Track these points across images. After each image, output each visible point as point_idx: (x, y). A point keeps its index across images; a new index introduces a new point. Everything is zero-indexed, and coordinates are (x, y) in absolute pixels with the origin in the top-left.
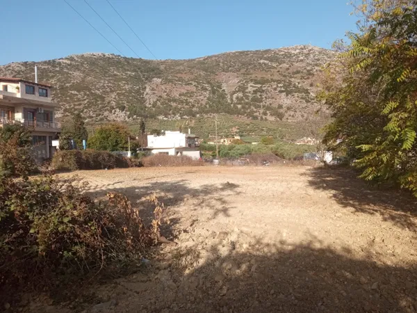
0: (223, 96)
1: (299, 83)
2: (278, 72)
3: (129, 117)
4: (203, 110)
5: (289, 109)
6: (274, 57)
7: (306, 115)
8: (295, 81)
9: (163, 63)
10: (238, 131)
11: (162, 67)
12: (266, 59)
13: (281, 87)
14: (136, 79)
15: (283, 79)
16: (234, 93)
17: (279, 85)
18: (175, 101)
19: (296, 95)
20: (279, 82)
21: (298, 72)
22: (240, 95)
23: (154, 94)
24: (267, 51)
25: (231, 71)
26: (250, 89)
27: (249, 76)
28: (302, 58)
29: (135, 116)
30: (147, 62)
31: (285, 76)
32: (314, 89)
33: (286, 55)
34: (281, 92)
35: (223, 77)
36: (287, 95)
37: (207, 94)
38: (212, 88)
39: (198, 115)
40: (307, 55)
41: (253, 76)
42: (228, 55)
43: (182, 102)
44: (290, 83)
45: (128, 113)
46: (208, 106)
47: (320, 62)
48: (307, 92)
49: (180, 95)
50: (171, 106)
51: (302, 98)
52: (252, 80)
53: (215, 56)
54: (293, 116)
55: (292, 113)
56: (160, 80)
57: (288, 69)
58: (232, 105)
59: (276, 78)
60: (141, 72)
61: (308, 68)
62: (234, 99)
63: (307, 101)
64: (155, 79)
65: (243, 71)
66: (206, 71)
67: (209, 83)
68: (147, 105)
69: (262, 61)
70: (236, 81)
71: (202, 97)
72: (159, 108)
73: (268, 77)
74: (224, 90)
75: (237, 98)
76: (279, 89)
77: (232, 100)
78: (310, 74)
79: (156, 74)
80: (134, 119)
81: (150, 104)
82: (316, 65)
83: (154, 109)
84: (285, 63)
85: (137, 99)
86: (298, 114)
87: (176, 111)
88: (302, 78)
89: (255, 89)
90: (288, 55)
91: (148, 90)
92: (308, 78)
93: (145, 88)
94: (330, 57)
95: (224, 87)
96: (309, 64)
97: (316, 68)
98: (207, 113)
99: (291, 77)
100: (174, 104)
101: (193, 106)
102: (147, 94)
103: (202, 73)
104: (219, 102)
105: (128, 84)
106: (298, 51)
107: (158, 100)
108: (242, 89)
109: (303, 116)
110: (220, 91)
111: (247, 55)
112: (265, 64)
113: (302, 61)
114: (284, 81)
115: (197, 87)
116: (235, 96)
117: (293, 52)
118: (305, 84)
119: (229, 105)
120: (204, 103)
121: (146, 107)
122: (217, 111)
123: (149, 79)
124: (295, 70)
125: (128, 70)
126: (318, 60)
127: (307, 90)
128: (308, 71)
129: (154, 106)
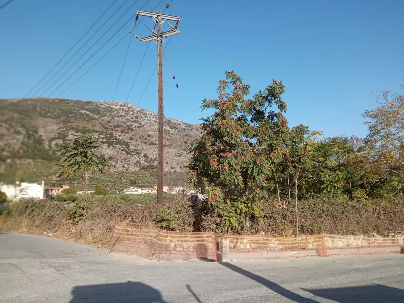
0: (39, 141)
1: (120, 136)
2: (100, 123)
4: (15, 155)
5: (111, 158)
6: (96, 110)
7: (126, 166)
8: (117, 134)
10: (59, 179)
12: (87, 110)
13: (102, 138)
15: (105, 130)
16: (53, 139)
17: (101, 136)
19: (117, 146)
20: (101, 133)
21: (119, 126)
22: (60, 142)
24: (88, 103)
25: (50, 117)
26: (70, 137)
27: (69, 124)
28: (122, 114)
31: (106, 128)
32: (133, 142)
33: (107, 109)
34: (103, 142)
35: (40, 122)
36: (109, 146)
37: (21, 138)
38: (28, 132)
39: (9, 161)
40: (127, 112)
41: (74, 125)
42: (46, 100)
44: (111, 135)
46: (21, 151)
47: (138, 119)
48: (127, 144)
51: (122, 150)
52: (73, 129)
53: (31, 100)
54: (115, 166)
55: (113, 163)
57: (109, 122)
58: (51, 152)
59: (98, 128)
61: (128, 124)
62: (53, 146)
63: (128, 153)
65: (63, 118)
66: (21, 113)
67: (23, 126)
69: (83, 112)
70: (55, 127)
71: (15, 141)
73: (90, 127)
74: (41, 136)
75: (56, 145)
76: (101, 140)
77: (50, 146)
78: (130, 129)
82: (135, 121)
84: (106, 116)
86: (120, 164)
88: (123, 131)
89: (76, 137)
90: (109, 110)
92: (128, 132)
94: (147, 117)
95: (41, 132)
96: (128, 120)
97: (135, 124)
98: (20, 158)
99: (112, 130)
103: (15, 115)
104: (35, 148)
106: (118, 107)
108: (62, 136)
109: (124, 167)
110: (37, 136)
111: (69, 103)
112: (86, 115)
113: (122, 116)
114: (106, 133)
115: (8, 130)
116: (54, 143)
117: (114, 107)
118: (126, 138)
119: (47, 151)
120: (17, 148)
122: (33, 158)
124: (116, 124)
126: (137, 117)
127: (127, 143)
128: (128, 126)
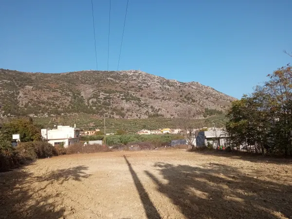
0: (82, 100)
1: (134, 94)
2: (120, 86)
3: (3, 115)
4: (66, 110)
5: (128, 110)
6: (117, 76)
7: (139, 115)
8: (131, 92)
9: (34, 75)
10: (94, 125)
11: (33, 78)
12: (111, 77)
13: (122, 96)
14: (12, 86)
15: (124, 91)
16: (90, 99)
17: (121, 95)
18: (43, 103)
19: (132, 101)
20: (121, 92)
21: (133, 87)
22: (95, 100)
23: (26, 97)
24: (112, 72)
25: (87, 83)
26: (101, 96)
27: (100, 88)
28: (134, 78)
29: (9, 114)
30: (21, 73)
31: (124, 89)
32: (143, 98)
33: (125, 76)
34: (122, 99)
35: (81, 87)
36: (127, 101)
37: (70, 99)
38: (74, 94)
39: (63, 114)
40: (138, 77)
41: (104, 88)
42: (85, 73)
43: (50, 104)
44: (128, 93)
45: (3, 112)
46: (70, 107)
47: (146, 81)
48: (139, 100)
49: (48, 99)
50: (41, 107)
51: (136, 104)
52: (102, 91)
53: (76, 73)
54: (131, 116)
55: (130, 113)
56: (32, 87)
57: (126, 85)
58: (89, 107)
59: (119, 89)
60: (16, 81)
61: (139, 85)
62: (90, 103)
63: (140, 106)
64: (27, 86)
65: (96, 84)
66: (69, 82)
67: (71, 91)
68: (20, 106)
69: (109, 78)
70: (91, 90)
71: (66, 101)
72: (30, 108)
73: (113, 89)
74: (82, 97)
75: (92, 102)
76: (121, 97)
77: (89, 103)
78: (140, 89)
79: (28, 83)
80: (8, 117)
81: (22, 105)
82: (144, 83)
83: (26, 109)
84: (124, 80)
85: (11, 101)
86: (134, 114)
87: (45, 110)
88: (136, 91)
89: (105, 96)
90: (126, 76)
91: (21, 94)
92: (139, 91)
93: (19, 92)
94: (152, 79)
95: (83, 94)
96: (139, 82)
97: (144, 85)
98: (69, 112)
99: (129, 90)
100: (43, 106)
101: (59, 107)
102: (20, 97)
103: (66, 84)
104: (79, 105)
105: (4, 89)
106: (132, 74)
107: (29, 102)
108: (96, 96)
109: (137, 116)
110: (80, 97)
111: (98, 73)
112: (111, 80)
113: (135, 80)
114: (124, 92)
115: (62, 93)
116: (91, 101)
117: (129, 74)
118: (138, 95)
119: (87, 107)
120: (67, 105)
121: (18, 107)
122: (78, 112)
123: (22, 86)
124: (131, 86)
125: (4, 79)
126: (145, 80)
127: (139, 98)
128: (139, 86)
129: (25, 107)
